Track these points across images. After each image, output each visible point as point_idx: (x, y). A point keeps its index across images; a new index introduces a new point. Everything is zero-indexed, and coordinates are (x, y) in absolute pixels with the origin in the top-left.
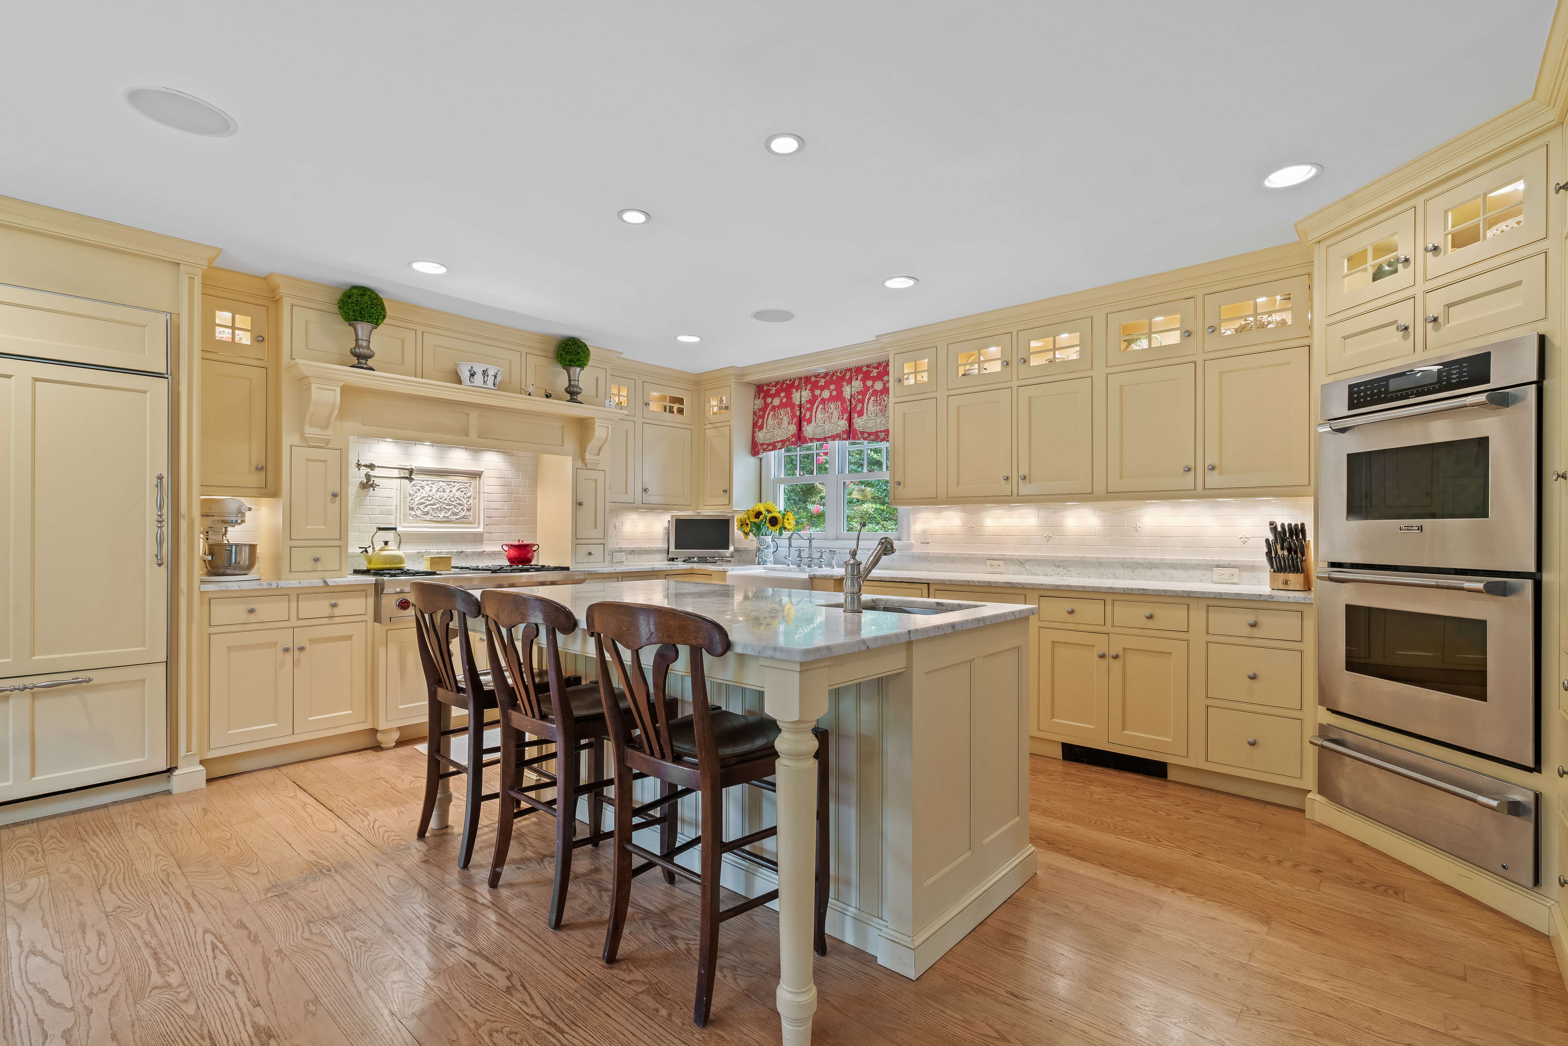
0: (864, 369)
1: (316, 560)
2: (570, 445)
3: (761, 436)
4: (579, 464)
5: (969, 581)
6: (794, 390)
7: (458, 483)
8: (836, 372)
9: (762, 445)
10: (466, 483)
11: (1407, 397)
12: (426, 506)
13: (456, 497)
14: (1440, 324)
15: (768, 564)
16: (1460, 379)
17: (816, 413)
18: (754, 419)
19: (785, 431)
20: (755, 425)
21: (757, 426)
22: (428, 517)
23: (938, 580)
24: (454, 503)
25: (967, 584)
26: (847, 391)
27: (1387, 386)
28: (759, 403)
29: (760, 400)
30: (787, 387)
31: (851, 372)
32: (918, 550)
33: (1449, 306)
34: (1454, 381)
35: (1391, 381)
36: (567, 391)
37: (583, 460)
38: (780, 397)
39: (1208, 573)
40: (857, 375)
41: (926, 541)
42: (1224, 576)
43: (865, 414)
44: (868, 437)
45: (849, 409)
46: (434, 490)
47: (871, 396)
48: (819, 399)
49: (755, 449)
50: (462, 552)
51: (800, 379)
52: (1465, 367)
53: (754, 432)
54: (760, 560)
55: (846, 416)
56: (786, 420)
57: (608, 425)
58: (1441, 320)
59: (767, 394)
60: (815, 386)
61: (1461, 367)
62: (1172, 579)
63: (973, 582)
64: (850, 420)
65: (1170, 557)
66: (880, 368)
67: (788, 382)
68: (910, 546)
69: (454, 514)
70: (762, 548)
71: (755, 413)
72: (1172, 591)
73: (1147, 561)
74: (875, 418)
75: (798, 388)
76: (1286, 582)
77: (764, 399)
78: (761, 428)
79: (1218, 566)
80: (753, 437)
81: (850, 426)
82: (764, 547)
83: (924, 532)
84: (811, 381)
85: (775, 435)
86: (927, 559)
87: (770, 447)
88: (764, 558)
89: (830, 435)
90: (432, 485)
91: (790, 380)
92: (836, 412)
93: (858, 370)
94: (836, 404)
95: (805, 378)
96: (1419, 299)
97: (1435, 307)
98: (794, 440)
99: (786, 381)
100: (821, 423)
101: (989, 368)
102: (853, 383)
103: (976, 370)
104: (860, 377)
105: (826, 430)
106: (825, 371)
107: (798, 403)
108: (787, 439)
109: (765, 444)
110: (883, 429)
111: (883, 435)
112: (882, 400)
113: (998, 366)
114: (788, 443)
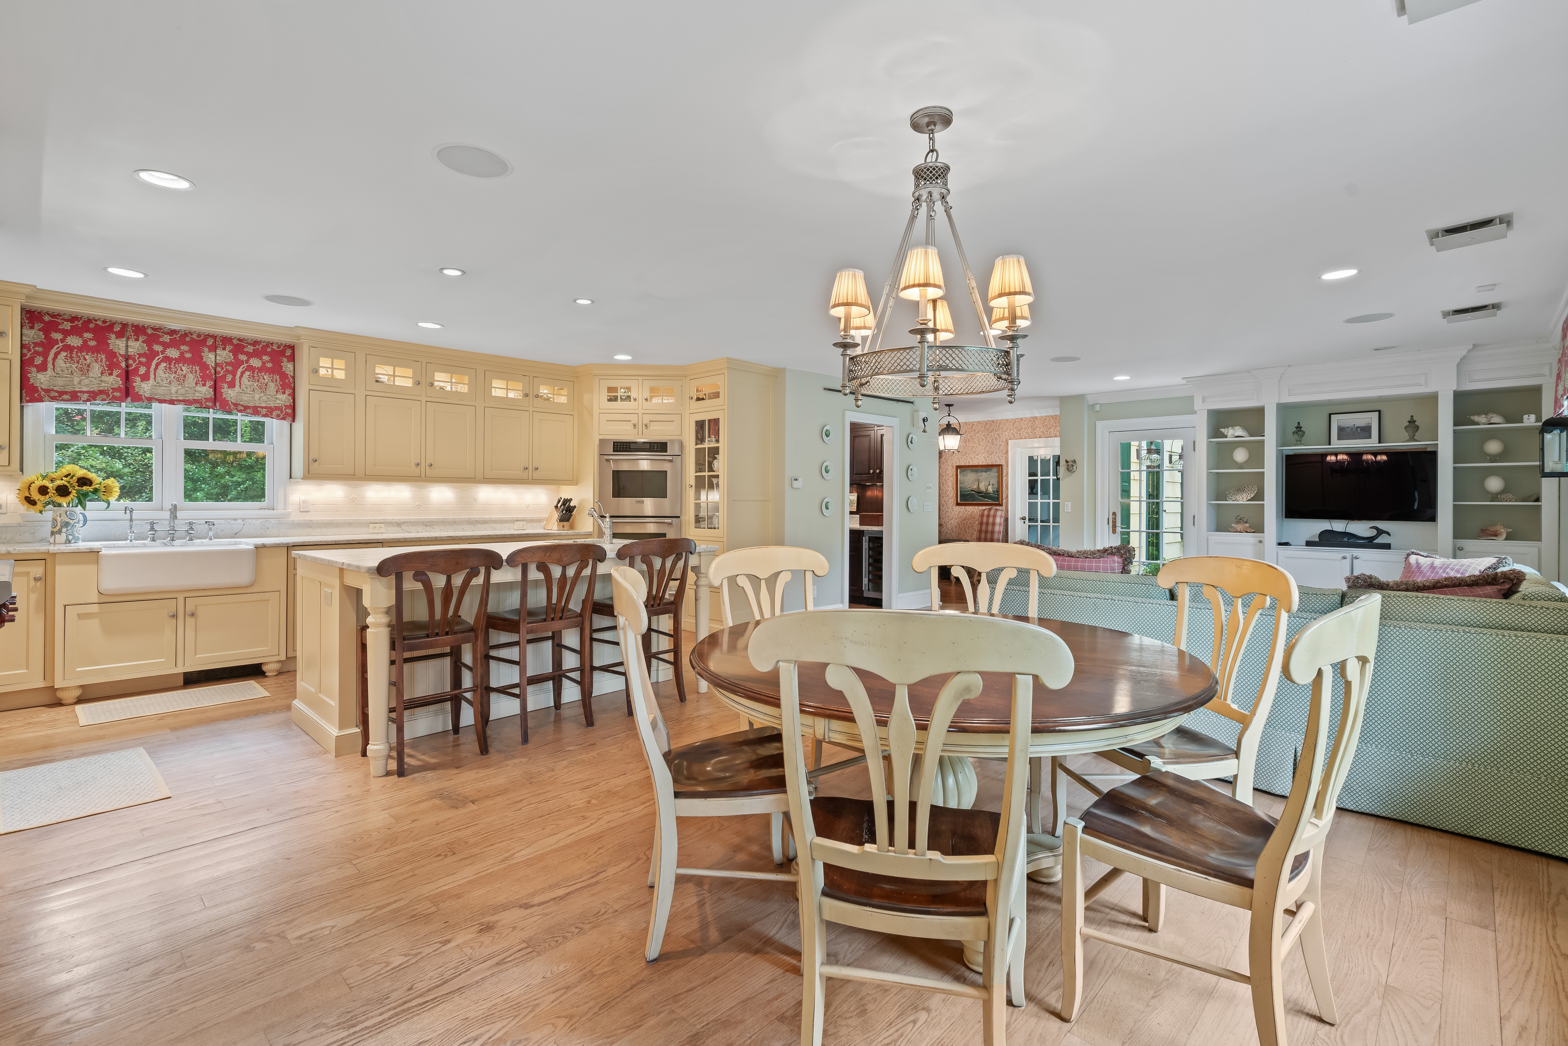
0: (235, 342)
3: (41, 379)
6: (112, 336)
8: (191, 334)
9: (45, 390)
14: (648, 427)
17: (155, 370)
18: (24, 355)
19: (95, 382)
20: (27, 363)
21: (30, 363)
26: (209, 358)
28: (34, 335)
29: (34, 331)
30: (96, 328)
31: (215, 339)
32: (296, 517)
33: (650, 421)
34: (654, 449)
35: (630, 444)
38: (81, 336)
39: (512, 525)
40: (224, 345)
41: (307, 510)
42: (520, 526)
43: (237, 386)
44: (244, 410)
45: (213, 377)
47: (246, 370)
48: (161, 356)
51: (124, 325)
52: (659, 445)
53: (25, 372)
55: (209, 383)
56: (96, 368)
59: (50, 327)
60: (152, 339)
61: (657, 445)
64: (215, 388)
65: (493, 517)
66: (257, 347)
67: (99, 323)
68: (289, 514)
70: (71, 522)
71: (25, 348)
73: (482, 519)
74: (251, 392)
75: (120, 335)
76: (563, 527)
77: (45, 331)
78: (43, 368)
79: (517, 521)
80: (25, 378)
81: (215, 395)
82: (75, 521)
83: (305, 502)
84: (143, 332)
85: (76, 383)
86: (308, 525)
87: (57, 397)
88: (77, 535)
89: (181, 398)
91: (104, 322)
92: (191, 376)
93: (226, 341)
94: (192, 368)
95: (133, 326)
96: (640, 415)
97: (646, 420)
98: (117, 394)
99: (96, 321)
100: (165, 383)
101: (399, 382)
102: (218, 352)
103: (385, 379)
104: (228, 348)
105: (173, 392)
106: (173, 328)
107: (123, 352)
108: (101, 392)
109: (53, 390)
110: (264, 405)
111: (264, 411)
112: (261, 378)
113: (409, 383)
114: (104, 397)
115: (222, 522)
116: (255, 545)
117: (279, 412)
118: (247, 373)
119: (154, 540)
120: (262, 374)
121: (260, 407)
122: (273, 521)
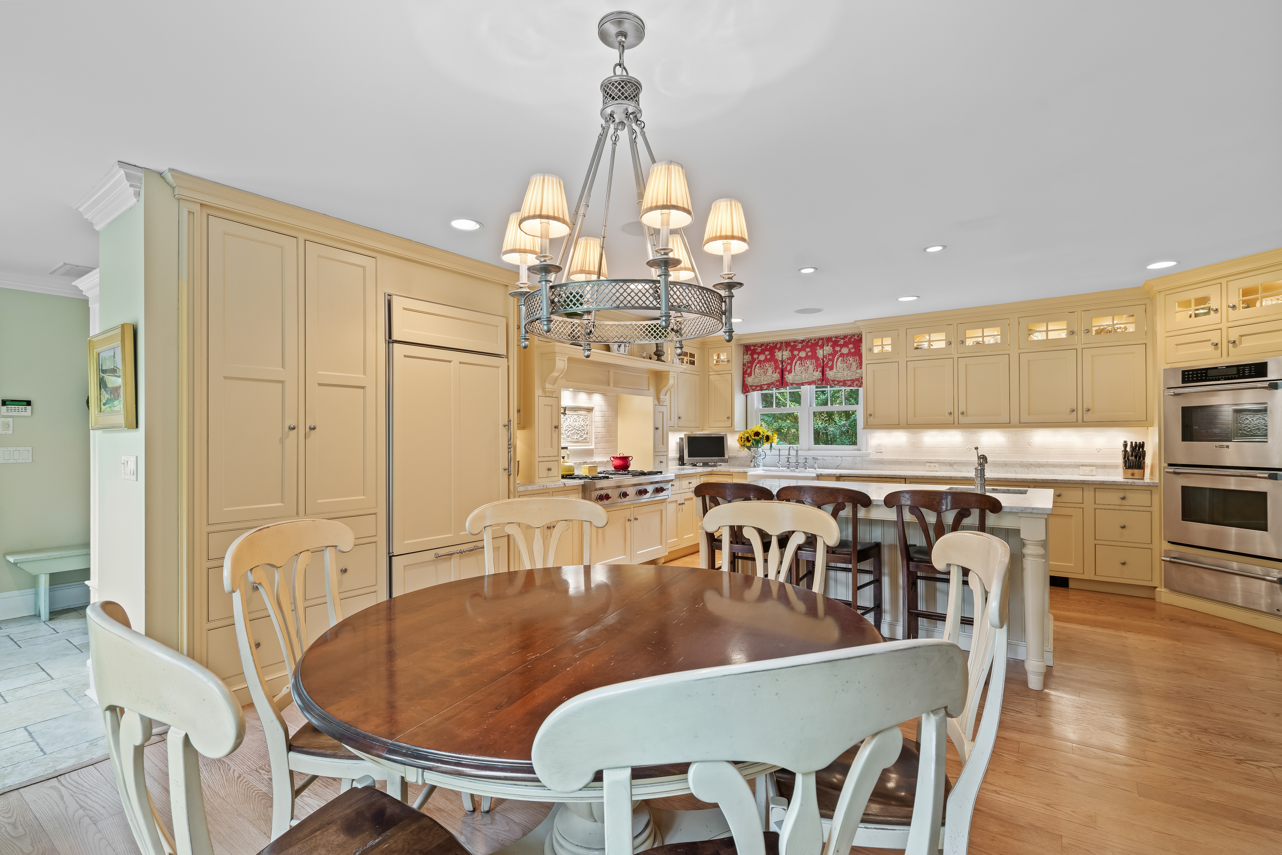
0: (833, 339)
1: (549, 470)
2: (652, 390)
3: (750, 381)
4: (657, 403)
5: (936, 477)
6: (777, 350)
7: (582, 415)
8: (811, 340)
9: (751, 386)
10: (585, 415)
11: (1219, 380)
12: (568, 432)
13: (581, 425)
14: (1237, 345)
15: (761, 467)
16: (1250, 374)
17: (795, 366)
18: (743, 369)
19: (770, 378)
20: (744, 373)
21: (746, 373)
22: (569, 439)
23: (913, 476)
24: (580, 429)
25: (935, 478)
26: (820, 353)
27: (1206, 373)
28: (748, 358)
29: (748, 356)
30: (770, 348)
31: (823, 341)
32: (874, 456)
33: (1242, 336)
34: (1247, 374)
35: (1209, 371)
36: (655, 354)
37: (658, 399)
38: (765, 354)
39: (1076, 470)
40: (828, 343)
41: (880, 451)
42: (1087, 471)
43: (835, 368)
44: (838, 384)
45: (822, 365)
46: (572, 421)
47: (839, 357)
48: (797, 357)
49: (746, 389)
50: (586, 462)
51: (782, 343)
52: (1253, 368)
53: (744, 378)
54: (756, 464)
55: (820, 369)
56: (770, 370)
57: (675, 376)
58: (1237, 342)
59: (754, 352)
60: (793, 348)
61: (1251, 368)
62: (1054, 473)
63: (939, 477)
64: (823, 372)
65: (1052, 461)
66: (846, 339)
67: (771, 345)
68: (869, 454)
69: (581, 436)
70: (756, 456)
71: (744, 365)
72: (1073, 480)
73: (1038, 463)
74: (842, 371)
75: (780, 349)
76: (1133, 475)
77: (752, 355)
78: (750, 375)
79: (1082, 465)
80: (744, 381)
81: (823, 375)
82: (758, 455)
83: (879, 445)
84: (790, 345)
85: (762, 380)
86: (881, 462)
87: (758, 388)
88: (758, 463)
89: (806, 381)
90: (571, 418)
91: (773, 344)
92: (811, 366)
93: (829, 339)
94: (812, 361)
95: (785, 342)
96: (1224, 330)
97: (1234, 335)
98: (778, 383)
99: (770, 344)
100: (799, 373)
101: (936, 345)
102: (825, 348)
103: (926, 345)
104: (830, 344)
105: (803, 378)
106: (802, 339)
107: (780, 359)
108: (772, 383)
109: (753, 386)
110: (849, 379)
111: (849, 383)
112: (848, 360)
113: (942, 345)
114: (772, 386)
115: (830, 458)
116: (817, 474)
117: (857, 382)
118: (840, 359)
119: (789, 468)
120: (849, 357)
121: (847, 380)
122: (858, 458)
